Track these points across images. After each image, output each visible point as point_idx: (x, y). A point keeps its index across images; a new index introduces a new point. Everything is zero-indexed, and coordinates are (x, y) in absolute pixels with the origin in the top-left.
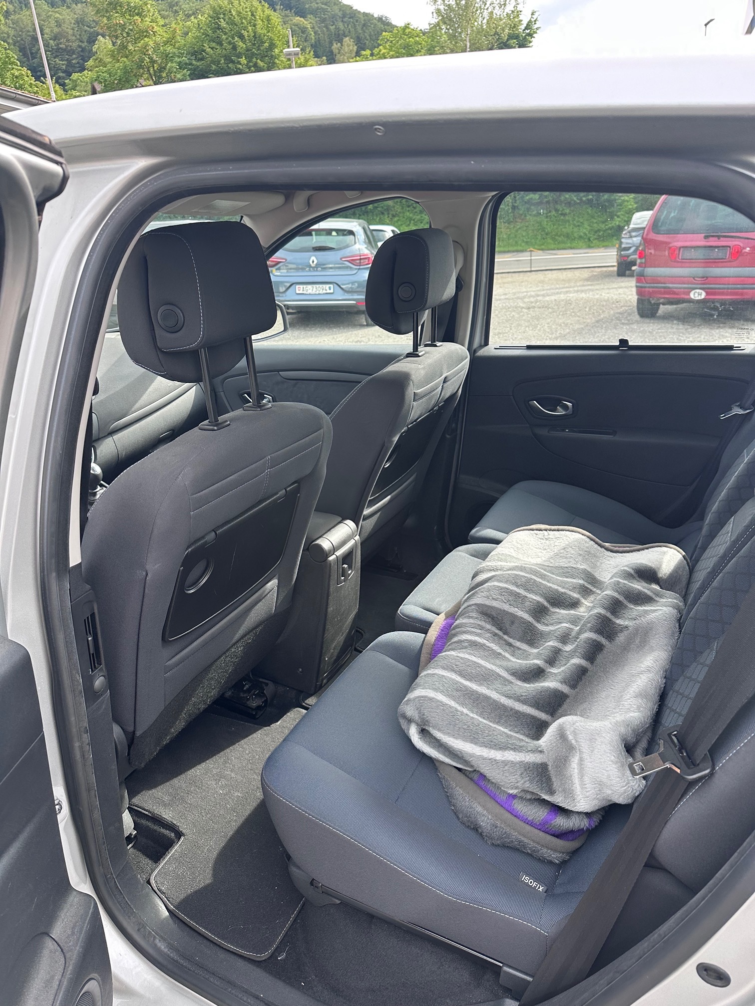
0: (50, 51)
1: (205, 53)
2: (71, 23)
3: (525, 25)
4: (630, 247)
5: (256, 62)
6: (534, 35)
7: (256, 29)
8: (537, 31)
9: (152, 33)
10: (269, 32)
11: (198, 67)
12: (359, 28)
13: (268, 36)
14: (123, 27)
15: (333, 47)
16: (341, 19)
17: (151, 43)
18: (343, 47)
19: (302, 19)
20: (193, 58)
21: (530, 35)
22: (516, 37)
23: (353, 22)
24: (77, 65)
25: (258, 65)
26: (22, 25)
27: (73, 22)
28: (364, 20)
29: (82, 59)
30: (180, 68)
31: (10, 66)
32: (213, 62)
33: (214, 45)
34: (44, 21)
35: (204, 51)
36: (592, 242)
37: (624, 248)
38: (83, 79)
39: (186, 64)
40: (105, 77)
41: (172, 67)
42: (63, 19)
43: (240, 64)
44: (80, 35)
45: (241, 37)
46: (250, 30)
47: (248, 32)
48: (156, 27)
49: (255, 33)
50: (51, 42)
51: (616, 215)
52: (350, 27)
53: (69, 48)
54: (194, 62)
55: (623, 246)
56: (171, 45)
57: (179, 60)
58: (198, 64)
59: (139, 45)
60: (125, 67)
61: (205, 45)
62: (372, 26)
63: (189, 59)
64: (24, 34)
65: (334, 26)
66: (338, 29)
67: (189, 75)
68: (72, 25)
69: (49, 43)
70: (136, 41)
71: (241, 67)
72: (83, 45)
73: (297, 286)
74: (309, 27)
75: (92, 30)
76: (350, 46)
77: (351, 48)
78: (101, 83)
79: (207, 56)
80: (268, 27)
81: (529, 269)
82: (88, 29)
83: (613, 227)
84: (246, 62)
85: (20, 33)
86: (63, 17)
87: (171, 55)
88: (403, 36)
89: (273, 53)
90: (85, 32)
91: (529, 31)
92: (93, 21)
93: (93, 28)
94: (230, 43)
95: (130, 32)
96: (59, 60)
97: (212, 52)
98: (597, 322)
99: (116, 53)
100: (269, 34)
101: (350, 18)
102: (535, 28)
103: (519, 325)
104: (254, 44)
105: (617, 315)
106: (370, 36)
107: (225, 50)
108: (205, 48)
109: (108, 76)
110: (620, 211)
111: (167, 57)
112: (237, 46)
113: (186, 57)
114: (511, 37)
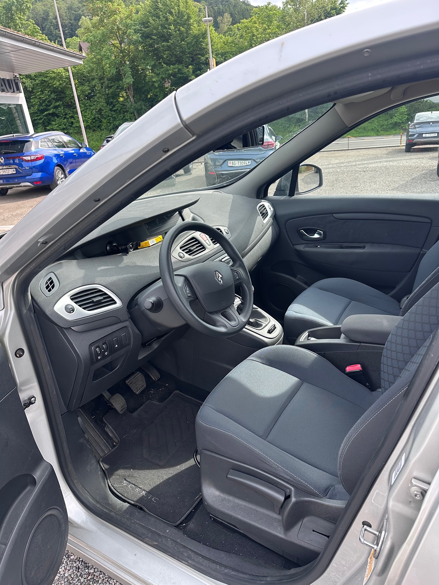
0: (53, 26)
1: (150, 23)
2: (65, 9)
3: (340, 2)
4: (415, 134)
5: (180, 28)
6: (346, 8)
7: (180, 8)
8: (347, 5)
9: (118, 12)
10: (187, 10)
11: (145, 31)
12: (231, 8)
13: (186, 12)
14: (101, 9)
15: (218, 19)
16: (221, 3)
17: (118, 18)
18: (224, 19)
19: (198, 3)
20: (143, 26)
21: (343, 7)
22: (336, 9)
23: (228, 5)
24: (68, 34)
25: (181, 30)
26: (37, 11)
27: (66, 8)
28: (235, 3)
29: (71, 30)
30: (135, 33)
31: (36, 34)
32: (154, 28)
33: (154, 18)
34: (49, 8)
35: (149, 22)
36: (379, 132)
37: (410, 135)
38: (73, 41)
39: (138, 30)
40: (91, 39)
41: (131, 32)
42: (60, 7)
43: (170, 29)
44: (70, 16)
45: (171, 13)
46: (176, 9)
47: (175, 10)
48: (120, 9)
49: (179, 10)
50: (54, 20)
51: (394, 116)
52: (226, 7)
53: (64, 24)
54: (143, 29)
55: (410, 134)
56: (130, 19)
57: (134, 28)
58: (146, 30)
59: (111, 19)
60: (103, 33)
61: (150, 18)
62: (239, 6)
63: (140, 27)
64: (38, 16)
65: (217, 7)
66: (219, 9)
67: (140, 37)
68: (65, 10)
69: (52, 21)
70: (109, 17)
71: (171, 31)
72: (72, 22)
73: (229, 162)
74: (202, 8)
75: (77, 13)
76: (228, 18)
77: (228, 19)
78: (89, 42)
79: (151, 25)
80: (186, 6)
81: (347, 149)
82: (75, 12)
83: (392, 123)
84: (174, 28)
85: (36, 16)
86: (60, 6)
87: (130, 25)
88: (266, 10)
89: (190, 23)
90: (73, 14)
91: (343, 5)
92: (77, 7)
93: (77, 12)
94: (164, 17)
95: (106, 12)
96: (58, 31)
97: (154, 22)
98: (413, 179)
99: (97, 24)
100: (187, 11)
101: (226, 2)
102: (346, 3)
103: (364, 182)
104: (178, 17)
105: (423, 176)
106: (238, 12)
107: (162, 21)
108: (149, 20)
109: (93, 38)
110: (397, 114)
111: (127, 26)
112: (169, 19)
113: (138, 26)
114: (332, 9)
